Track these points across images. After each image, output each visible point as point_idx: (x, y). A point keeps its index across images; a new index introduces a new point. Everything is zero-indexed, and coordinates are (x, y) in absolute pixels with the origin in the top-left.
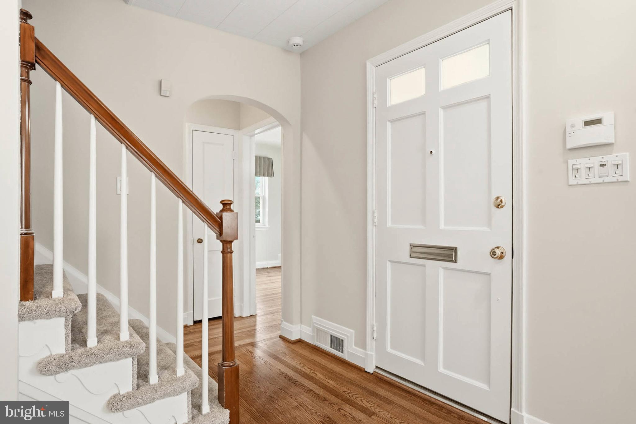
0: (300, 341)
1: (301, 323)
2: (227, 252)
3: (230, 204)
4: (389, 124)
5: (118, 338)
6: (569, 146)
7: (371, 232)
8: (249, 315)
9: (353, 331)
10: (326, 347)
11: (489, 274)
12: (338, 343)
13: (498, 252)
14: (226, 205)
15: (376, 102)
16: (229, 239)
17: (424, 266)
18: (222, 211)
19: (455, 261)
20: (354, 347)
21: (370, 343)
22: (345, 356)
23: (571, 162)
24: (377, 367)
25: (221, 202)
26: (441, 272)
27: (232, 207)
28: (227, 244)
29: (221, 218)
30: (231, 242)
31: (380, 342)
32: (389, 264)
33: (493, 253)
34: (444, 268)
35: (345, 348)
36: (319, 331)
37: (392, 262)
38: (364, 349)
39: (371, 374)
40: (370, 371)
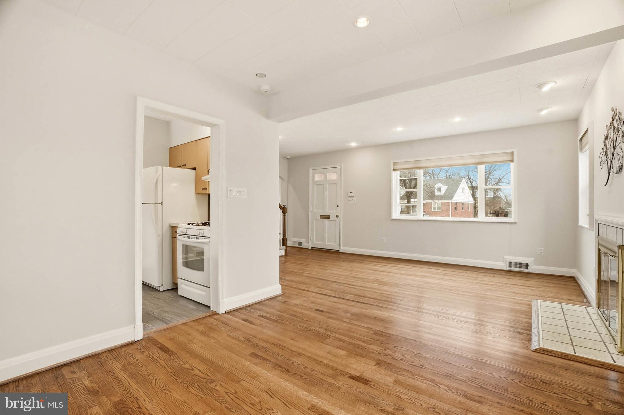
4: (315, 185)
6: (349, 196)
7: (310, 212)
9: (305, 240)
10: (297, 246)
11: (336, 221)
12: (300, 244)
13: (337, 216)
15: (312, 179)
17: (323, 220)
19: (330, 218)
20: (306, 244)
21: (310, 241)
22: (303, 247)
23: (349, 199)
24: (312, 247)
26: (327, 221)
30: (285, 214)
31: (313, 240)
32: (315, 221)
33: (336, 216)
34: (328, 220)
35: (303, 245)
36: (294, 242)
37: (316, 220)
38: (308, 243)
39: (309, 249)
40: (310, 249)
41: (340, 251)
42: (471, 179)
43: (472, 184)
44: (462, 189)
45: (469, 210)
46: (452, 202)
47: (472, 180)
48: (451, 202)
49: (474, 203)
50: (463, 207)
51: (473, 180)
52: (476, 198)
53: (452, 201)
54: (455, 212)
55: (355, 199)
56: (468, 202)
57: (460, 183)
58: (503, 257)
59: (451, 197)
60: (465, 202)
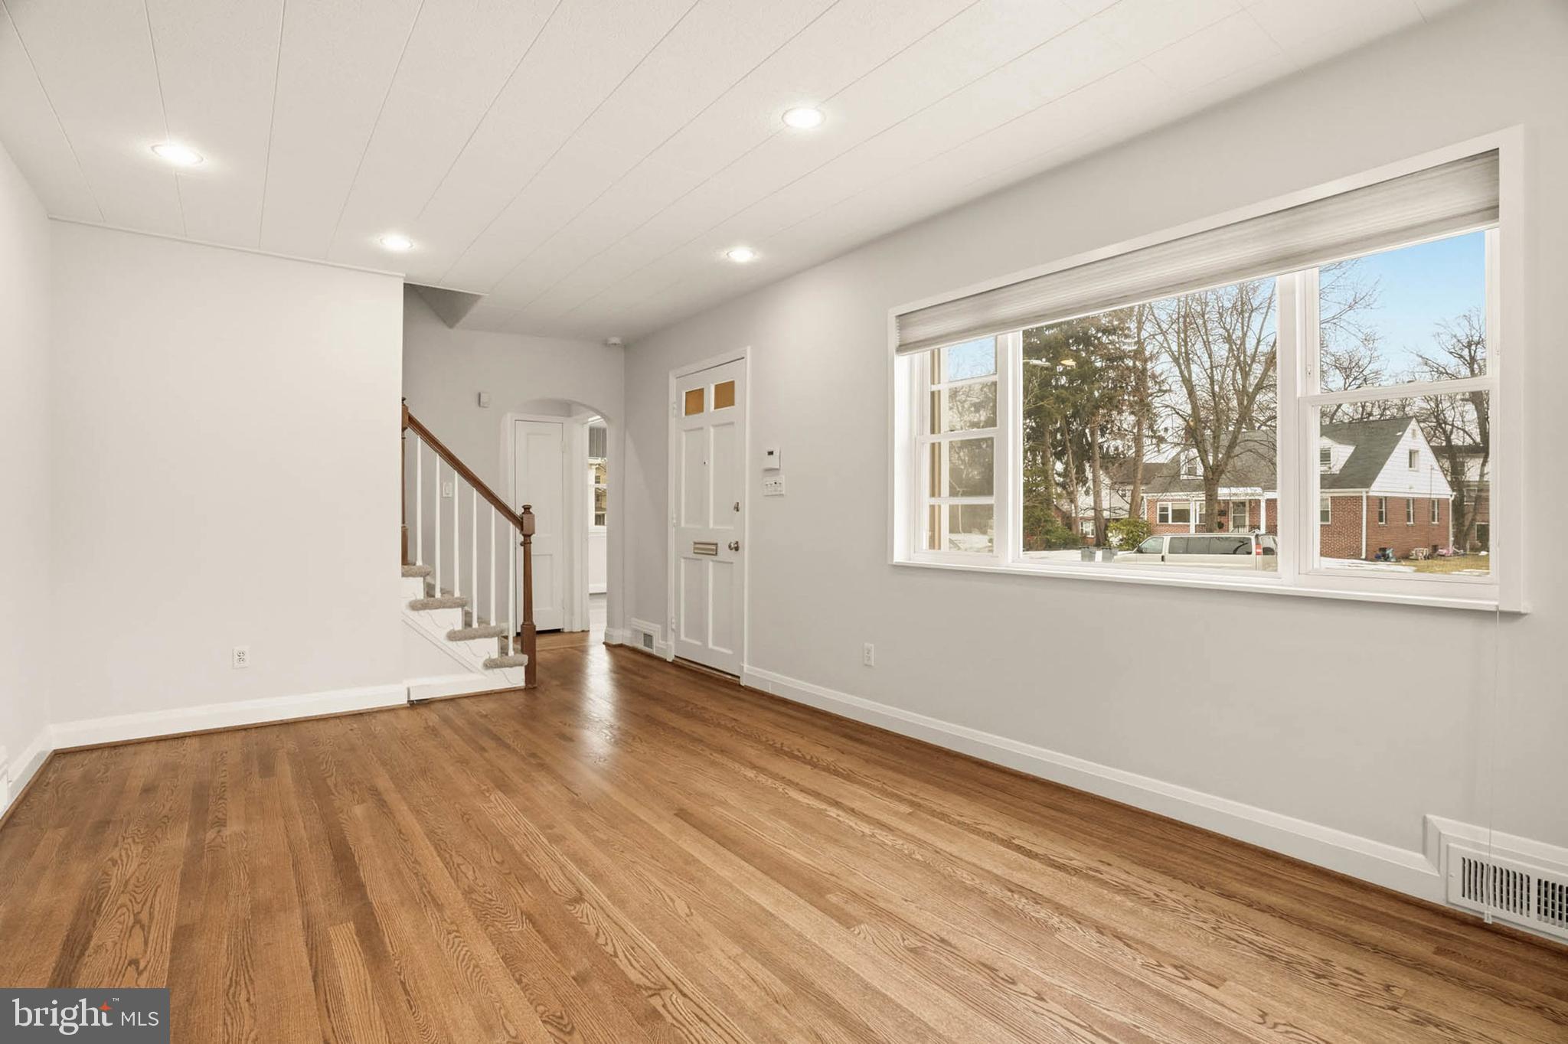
0: (621, 646)
1: (624, 627)
2: (526, 544)
3: (529, 508)
4: (684, 433)
5: (453, 595)
6: (765, 467)
7: (672, 531)
8: (579, 630)
9: (659, 627)
10: (641, 646)
11: (731, 564)
12: (649, 639)
13: (735, 546)
14: (527, 509)
15: (675, 411)
16: (528, 533)
17: (701, 560)
18: (523, 513)
19: (717, 554)
20: (660, 641)
21: (671, 634)
22: (654, 652)
23: (765, 478)
24: (676, 657)
25: (523, 507)
26: (711, 563)
27: (531, 510)
28: (527, 537)
29: (522, 518)
30: (530, 536)
31: (677, 632)
32: (682, 561)
33: (733, 546)
34: (713, 561)
35: (654, 644)
36: (636, 631)
37: (685, 558)
38: (666, 641)
39: (669, 662)
40: (670, 660)
41: (743, 683)
42: (1446, 423)
43: (1448, 440)
44: (1408, 456)
45: (1436, 522)
46: (1368, 497)
47: (1449, 428)
48: (1364, 496)
49: (1453, 498)
50: (1412, 511)
51: (1453, 425)
52: (1466, 484)
53: (1371, 494)
54: (1379, 526)
55: (782, 478)
56: (1433, 496)
57: (1401, 436)
58: (1425, 821)
59: (1367, 482)
60: (1416, 496)
